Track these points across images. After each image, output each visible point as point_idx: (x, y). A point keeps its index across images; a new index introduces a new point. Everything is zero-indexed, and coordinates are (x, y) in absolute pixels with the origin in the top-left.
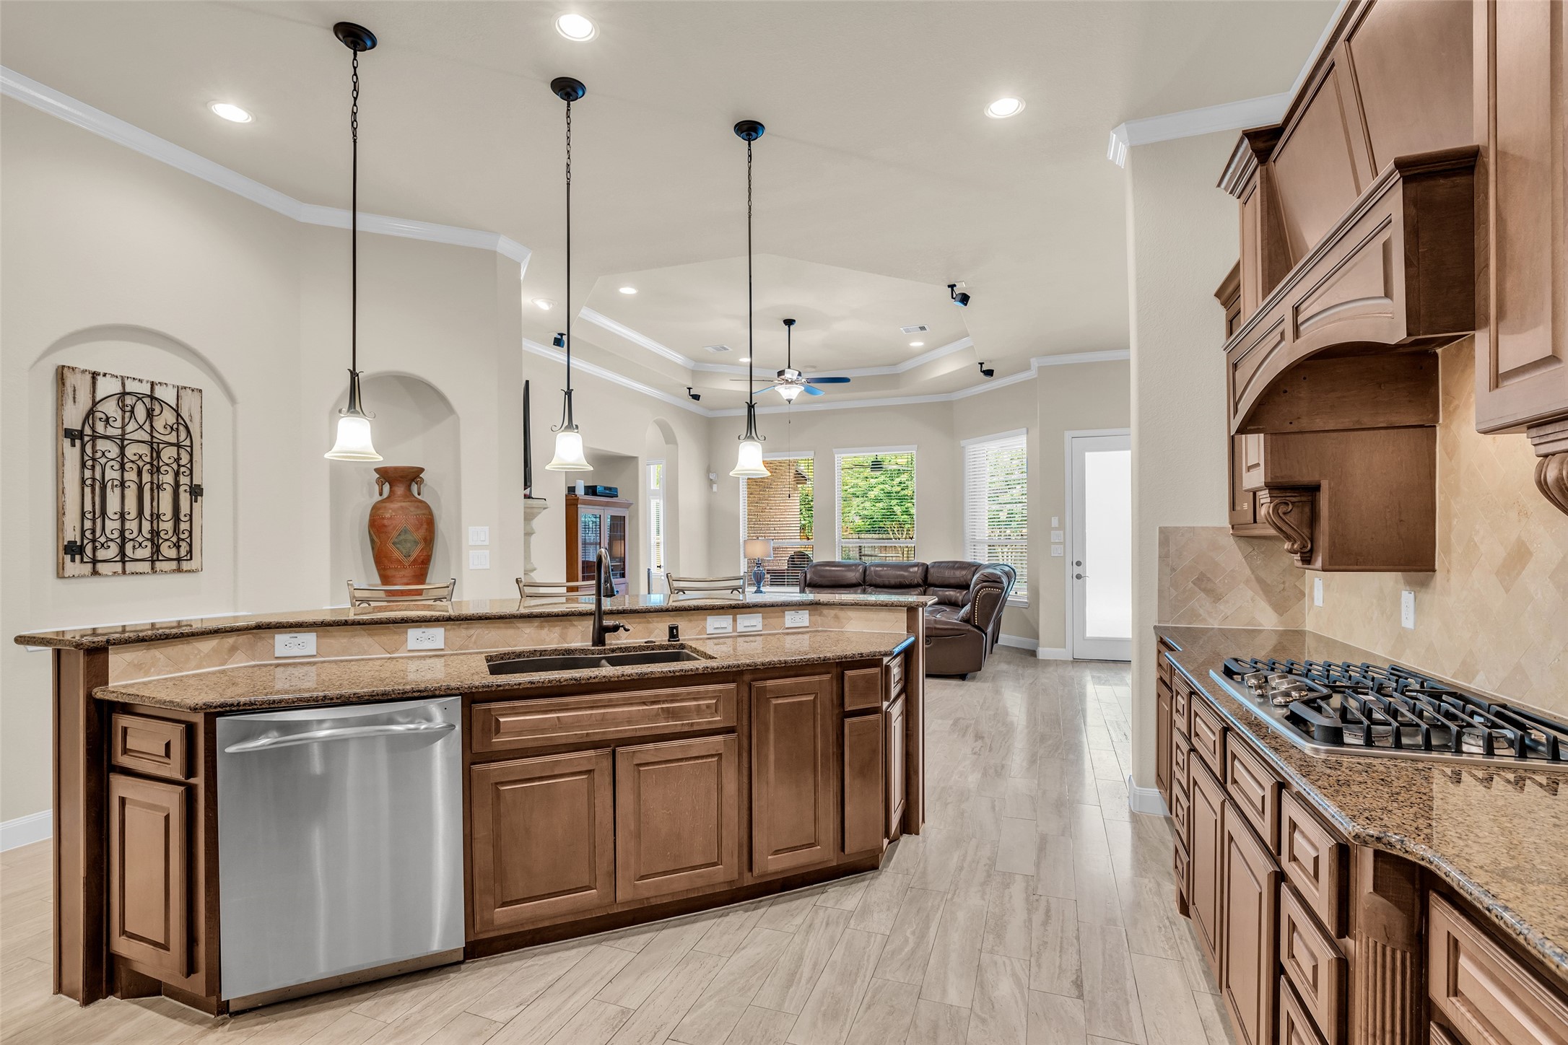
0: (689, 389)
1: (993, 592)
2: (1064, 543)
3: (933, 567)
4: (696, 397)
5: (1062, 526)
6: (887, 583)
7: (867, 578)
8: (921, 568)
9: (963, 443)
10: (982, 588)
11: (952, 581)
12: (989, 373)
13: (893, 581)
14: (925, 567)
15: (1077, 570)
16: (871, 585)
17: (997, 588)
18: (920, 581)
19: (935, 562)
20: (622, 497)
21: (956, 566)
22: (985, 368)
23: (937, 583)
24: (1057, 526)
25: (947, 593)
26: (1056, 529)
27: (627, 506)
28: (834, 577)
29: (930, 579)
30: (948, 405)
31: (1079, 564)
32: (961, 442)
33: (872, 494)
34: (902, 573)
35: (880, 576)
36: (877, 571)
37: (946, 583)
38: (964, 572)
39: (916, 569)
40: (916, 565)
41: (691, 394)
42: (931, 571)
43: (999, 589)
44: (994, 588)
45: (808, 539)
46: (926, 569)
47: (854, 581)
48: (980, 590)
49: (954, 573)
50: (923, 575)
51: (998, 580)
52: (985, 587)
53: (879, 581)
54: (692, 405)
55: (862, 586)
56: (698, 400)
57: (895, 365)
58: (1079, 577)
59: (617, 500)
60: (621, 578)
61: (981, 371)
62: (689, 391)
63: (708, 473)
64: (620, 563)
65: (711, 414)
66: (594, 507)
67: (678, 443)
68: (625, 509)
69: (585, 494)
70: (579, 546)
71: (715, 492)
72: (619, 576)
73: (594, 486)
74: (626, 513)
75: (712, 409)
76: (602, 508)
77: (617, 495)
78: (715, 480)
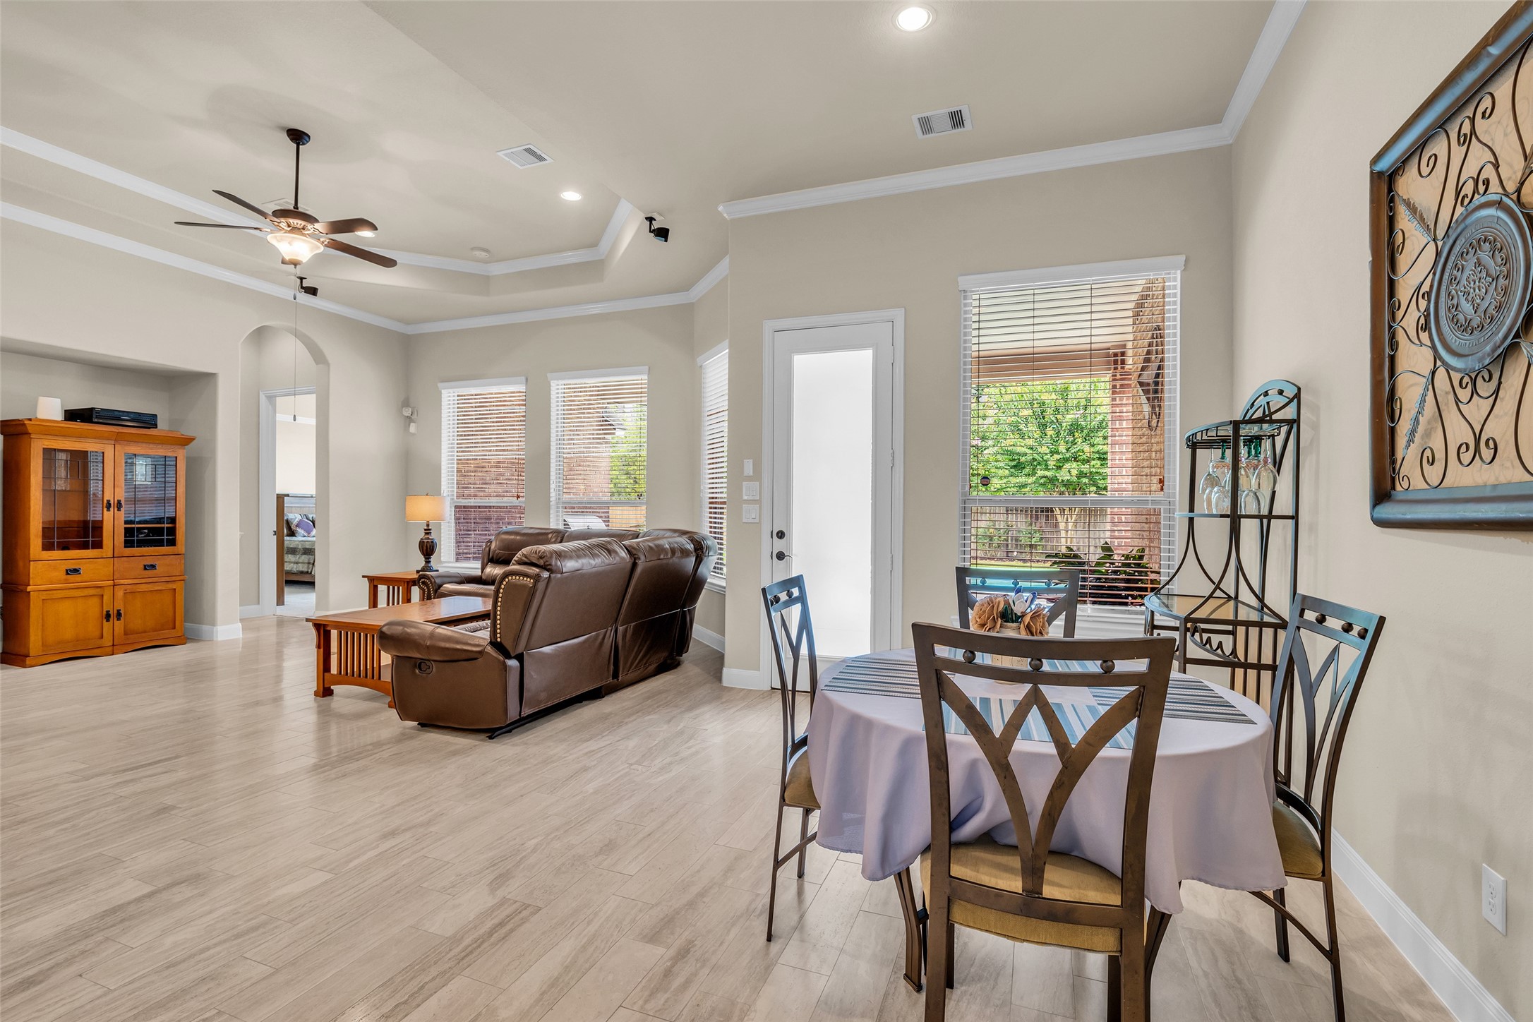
0: (301, 279)
2: (759, 502)
4: (312, 291)
5: (757, 476)
9: (700, 361)
10: (507, 576)
12: (663, 234)
15: (779, 545)
17: (529, 576)
20: (166, 428)
22: (656, 225)
24: (751, 474)
26: (749, 479)
27: (186, 441)
30: (688, 309)
31: (781, 535)
32: (699, 358)
41: (304, 286)
43: (535, 577)
44: (524, 574)
48: (504, 578)
54: (309, 303)
56: (315, 295)
57: (595, 245)
58: (781, 556)
59: (152, 432)
60: (164, 546)
61: (650, 231)
62: (301, 282)
63: (402, 407)
64: (163, 525)
65: (410, 330)
66: (90, 440)
67: (330, 362)
68: (177, 447)
69: (65, 420)
70: (31, 495)
71: (414, 434)
72: (159, 543)
73: (92, 409)
74: (181, 454)
75: (407, 322)
76: (113, 442)
77: (155, 426)
78: (413, 417)
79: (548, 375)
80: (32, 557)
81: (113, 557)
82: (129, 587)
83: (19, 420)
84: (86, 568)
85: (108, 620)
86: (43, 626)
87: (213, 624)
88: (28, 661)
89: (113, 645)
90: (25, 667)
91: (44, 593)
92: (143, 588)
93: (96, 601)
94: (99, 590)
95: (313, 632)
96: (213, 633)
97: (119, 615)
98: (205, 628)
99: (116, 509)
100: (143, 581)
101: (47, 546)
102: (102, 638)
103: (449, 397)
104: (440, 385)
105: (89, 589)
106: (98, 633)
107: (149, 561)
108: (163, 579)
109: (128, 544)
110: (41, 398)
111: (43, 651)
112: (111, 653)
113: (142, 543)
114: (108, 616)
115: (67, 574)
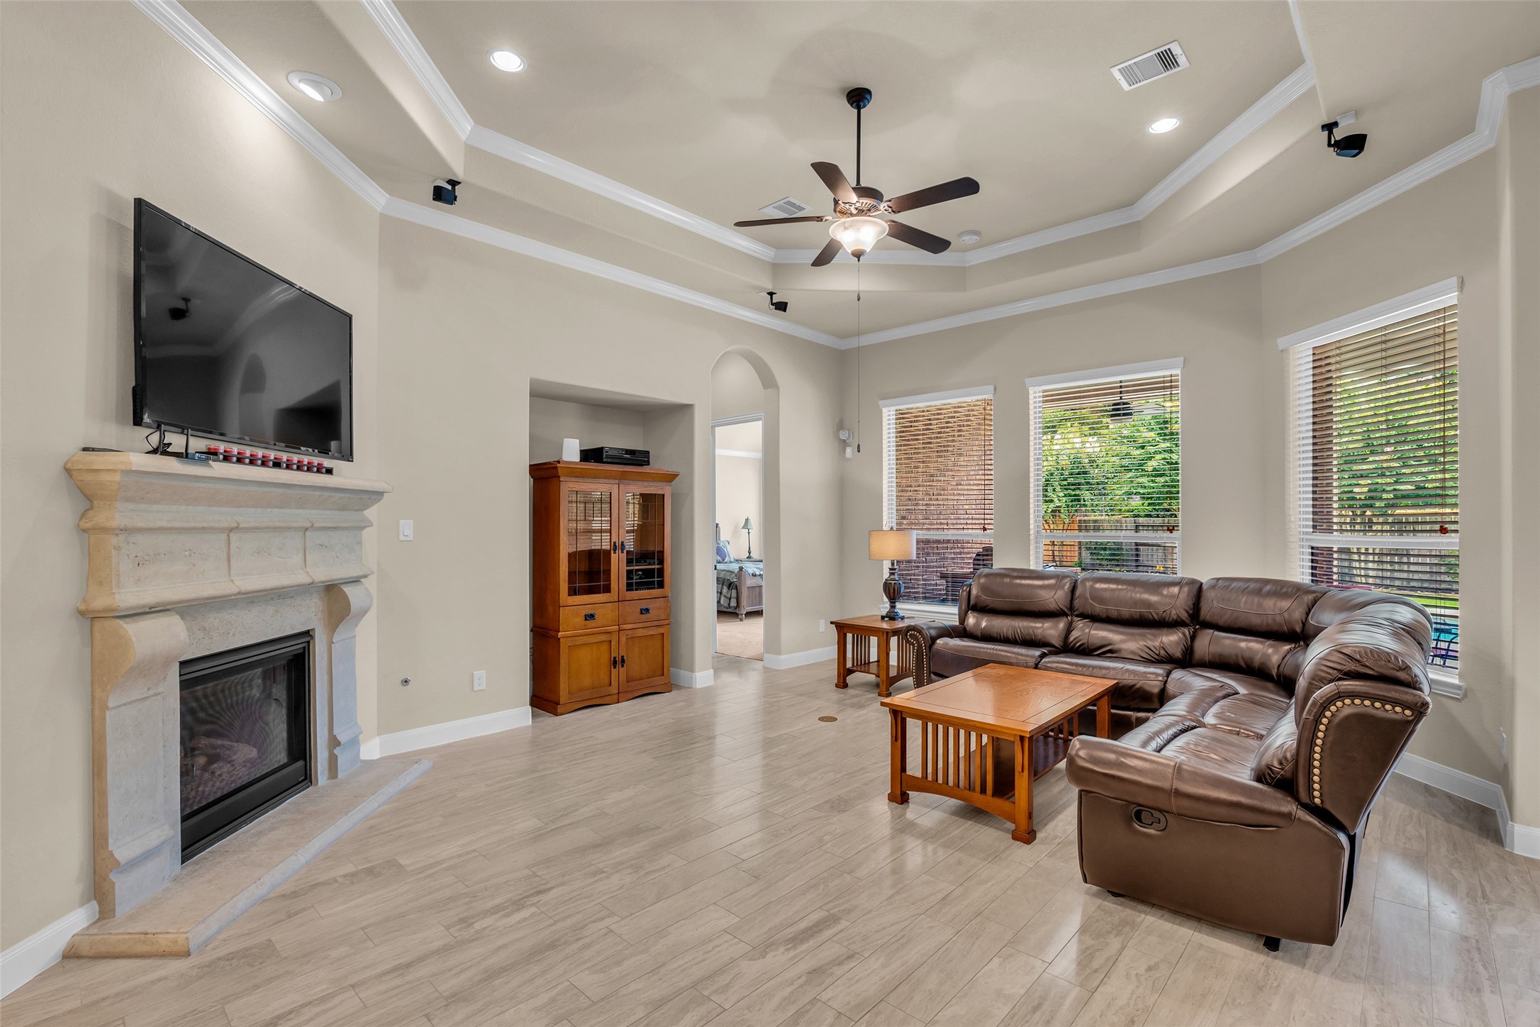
0: (771, 294)
1: (1380, 714)
3: (1213, 587)
4: (782, 306)
6: (1114, 614)
7: (1076, 602)
8: (1186, 589)
9: (1282, 342)
10: (1340, 696)
11: (1255, 621)
12: (1354, 144)
13: (1126, 612)
14: (1196, 587)
16: (1083, 616)
17: (1395, 703)
18: (1184, 616)
19: (1218, 579)
20: (656, 465)
21: (1268, 588)
22: (1339, 134)
23: (1221, 622)
25: (1243, 645)
27: (670, 478)
28: (1017, 597)
29: (1206, 612)
30: (1253, 273)
32: (1279, 340)
33: (1151, 465)
34: (1146, 596)
35: (1101, 600)
36: (1098, 589)
37: (1242, 623)
38: (1285, 604)
39: (1176, 590)
40: (1178, 583)
41: (774, 301)
42: (1209, 595)
43: (1405, 706)
44: (1384, 700)
45: (985, 529)
46: (1198, 592)
47: (1052, 606)
48: (1330, 701)
49: (1260, 605)
50: (1191, 603)
51: (1402, 675)
52: (1352, 695)
53: (1098, 608)
54: (774, 321)
55: (1067, 615)
56: (785, 310)
57: (1130, 203)
59: (645, 469)
60: (654, 588)
61: (1329, 145)
62: (772, 298)
63: (838, 431)
64: (653, 567)
65: (844, 345)
66: (601, 480)
67: (780, 385)
68: (664, 484)
69: (581, 461)
70: (561, 539)
71: (849, 459)
72: (649, 585)
73: (602, 449)
74: (666, 490)
75: (843, 336)
76: (617, 481)
77: (648, 463)
78: (848, 441)
79: (1026, 380)
80: (561, 604)
81: (619, 601)
82: (630, 632)
83: (550, 463)
84: (599, 612)
85: (615, 667)
86: (569, 672)
87: (692, 670)
88: (560, 709)
89: (619, 693)
90: (556, 715)
91: (570, 639)
92: (640, 633)
93: (605, 647)
94: (607, 635)
95: (888, 718)
96: (692, 678)
97: (623, 661)
98: (684, 673)
99: (620, 551)
100: (640, 625)
101: (573, 592)
102: (611, 685)
103: (888, 415)
104: (881, 403)
105: (601, 635)
106: (607, 681)
107: (644, 605)
108: (656, 623)
109: (630, 587)
110: (565, 439)
111: (569, 699)
112: (617, 701)
113: (640, 586)
114: (615, 662)
115: (586, 619)
